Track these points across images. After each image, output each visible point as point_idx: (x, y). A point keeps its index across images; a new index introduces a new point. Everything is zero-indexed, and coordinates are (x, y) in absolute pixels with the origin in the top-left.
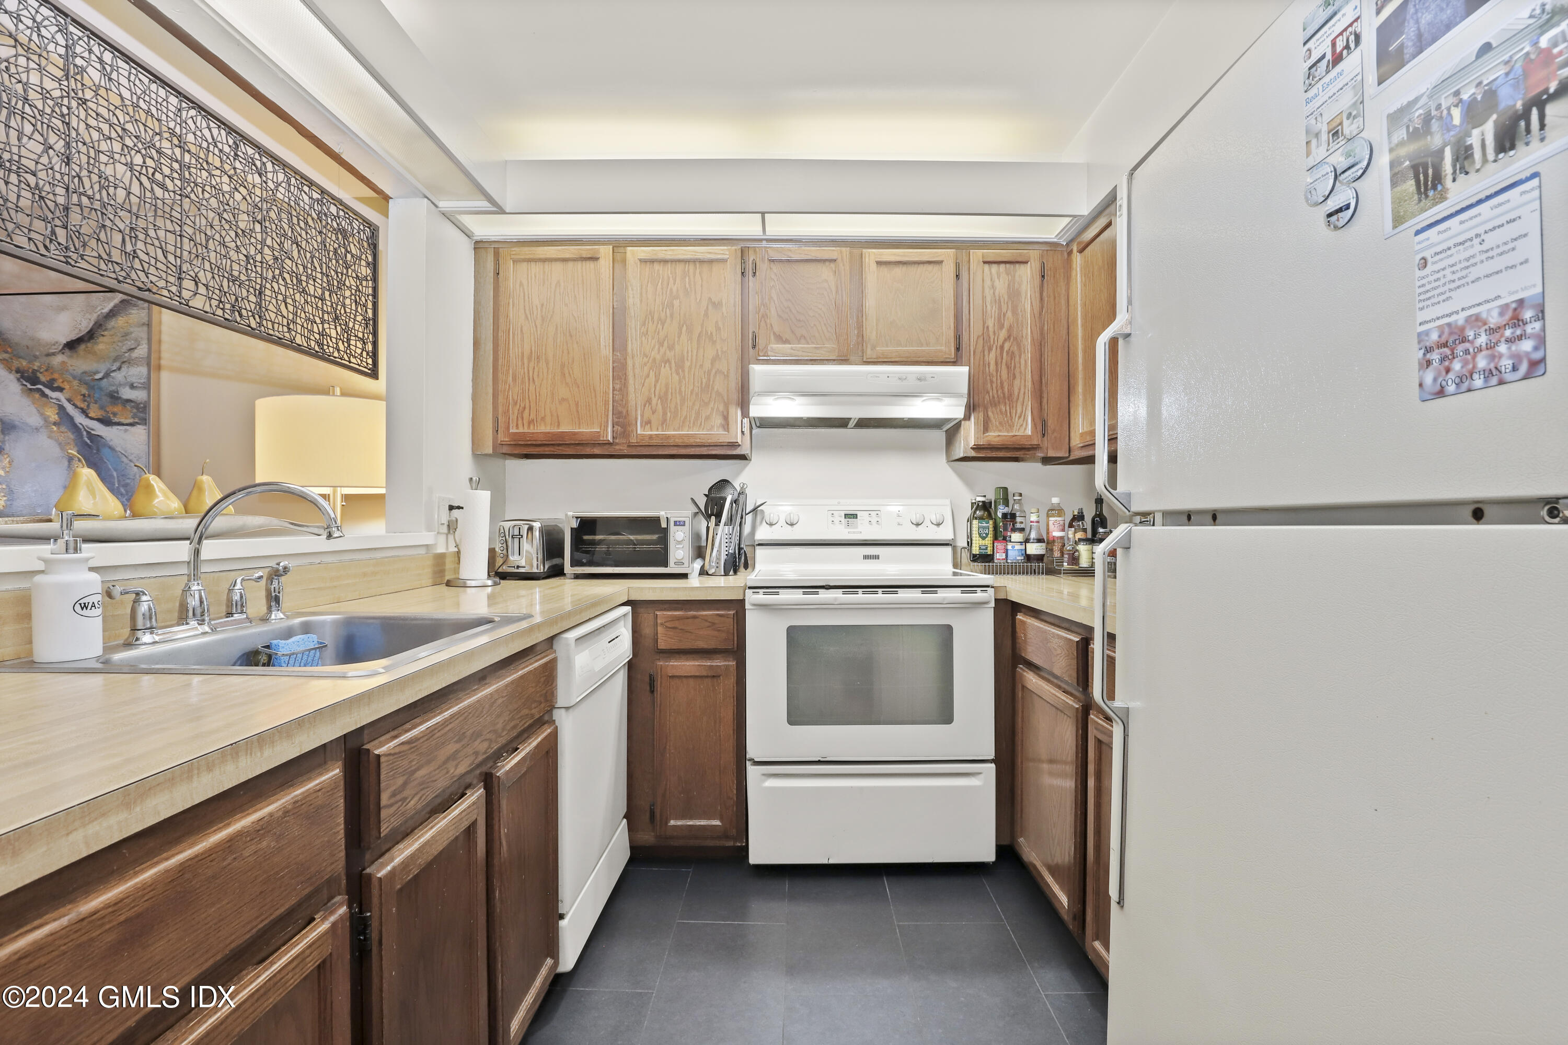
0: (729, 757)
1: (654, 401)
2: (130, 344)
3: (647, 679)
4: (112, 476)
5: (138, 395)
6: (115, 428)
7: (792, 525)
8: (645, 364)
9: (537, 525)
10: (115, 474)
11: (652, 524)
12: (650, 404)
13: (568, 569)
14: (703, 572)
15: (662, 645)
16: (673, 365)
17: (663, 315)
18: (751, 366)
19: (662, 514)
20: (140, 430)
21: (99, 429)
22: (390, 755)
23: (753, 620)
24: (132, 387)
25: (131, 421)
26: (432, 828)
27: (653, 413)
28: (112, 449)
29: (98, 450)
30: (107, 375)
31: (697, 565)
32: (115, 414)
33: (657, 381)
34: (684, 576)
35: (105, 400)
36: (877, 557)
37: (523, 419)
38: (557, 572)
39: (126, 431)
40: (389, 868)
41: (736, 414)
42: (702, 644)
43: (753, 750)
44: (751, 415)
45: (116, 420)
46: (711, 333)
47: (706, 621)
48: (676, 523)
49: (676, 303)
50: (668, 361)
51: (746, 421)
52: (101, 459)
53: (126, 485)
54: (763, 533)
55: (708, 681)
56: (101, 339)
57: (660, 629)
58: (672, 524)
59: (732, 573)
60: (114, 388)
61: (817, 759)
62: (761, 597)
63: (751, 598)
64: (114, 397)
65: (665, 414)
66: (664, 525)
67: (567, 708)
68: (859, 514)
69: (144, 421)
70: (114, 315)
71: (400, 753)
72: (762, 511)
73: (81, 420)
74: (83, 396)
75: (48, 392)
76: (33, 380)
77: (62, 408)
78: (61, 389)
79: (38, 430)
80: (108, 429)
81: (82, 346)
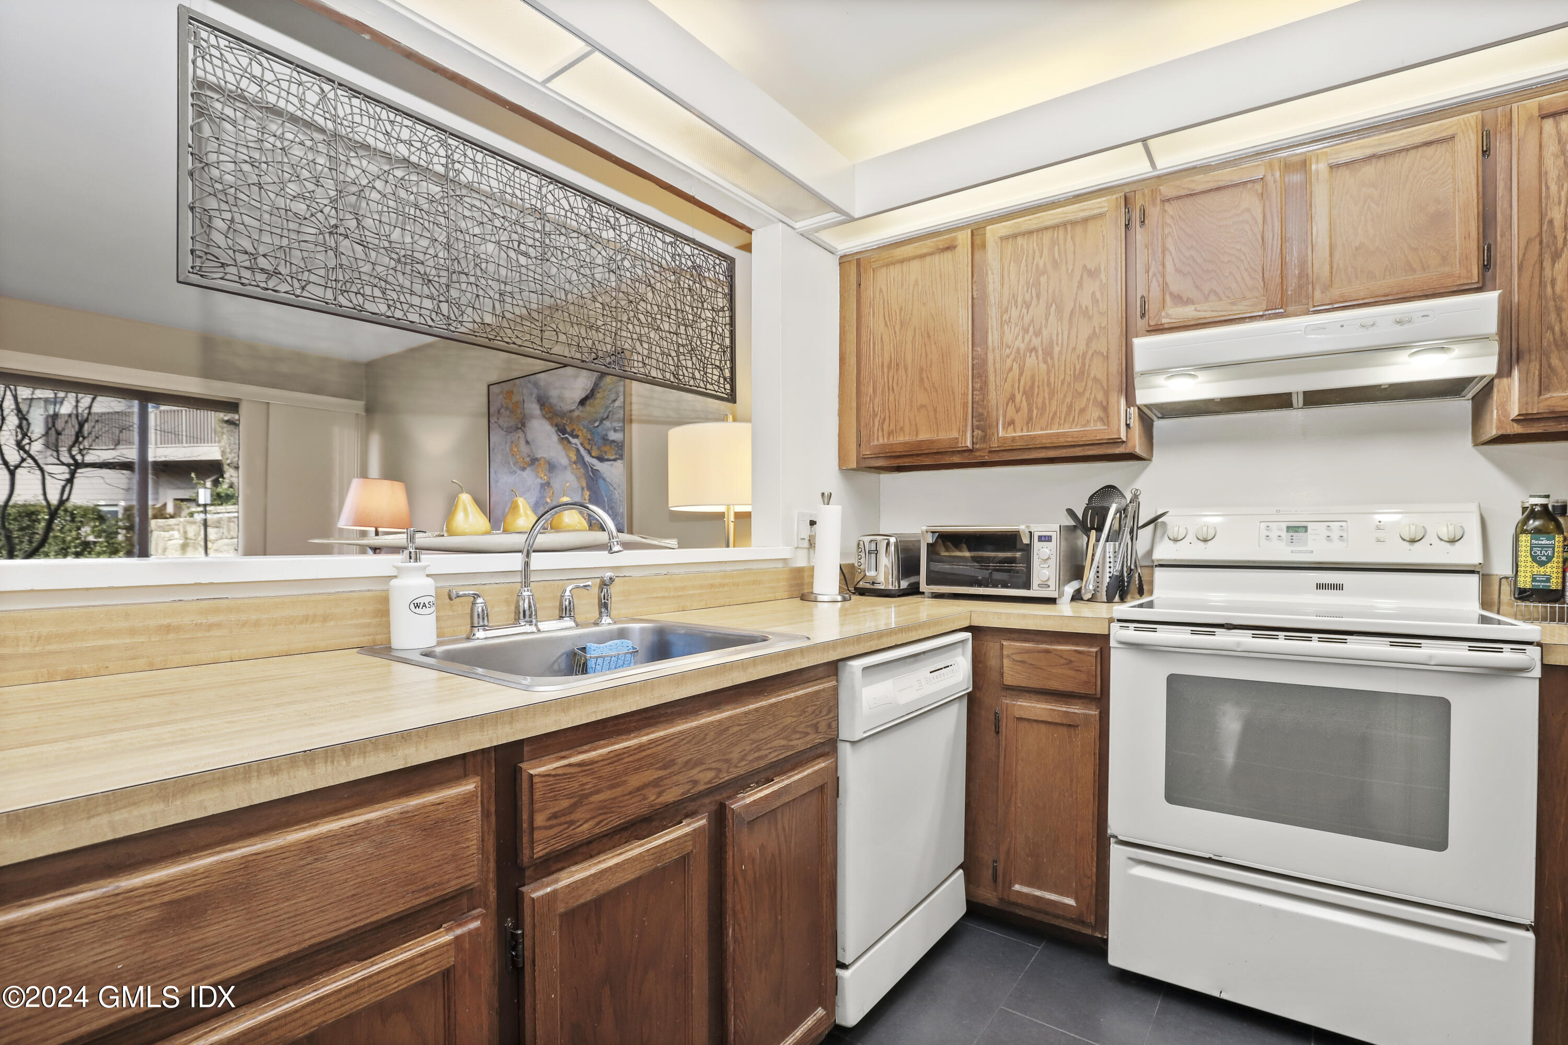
0: (1087, 827)
1: (1018, 398)
2: (613, 396)
3: (992, 717)
4: (604, 501)
5: (618, 437)
6: (606, 463)
7: (1205, 541)
8: (1008, 356)
9: (893, 540)
10: (606, 499)
11: (1009, 540)
12: (1014, 401)
13: (923, 587)
14: (1077, 597)
15: (1009, 680)
16: (1040, 352)
17: (1028, 297)
18: (1134, 339)
19: (1022, 528)
20: (619, 464)
21: (598, 465)
22: (549, 775)
23: (1119, 661)
24: (615, 430)
25: (614, 457)
26: (621, 854)
27: (1017, 411)
28: (604, 479)
29: (597, 481)
30: (601, 422)
31: (1070, 589)
32: (606, 453)
33: (1021, 374)
34: (1052, 601)
35: (601, 441)
36: (1338, 587)
37: (883, 430)
38: (914, 590)
39: (612, 465)
40: (549, 890)
41: (1118, 402)
42: (1055, 685)
43: (1115, 825)
44: (1138, 402)
45: (606, 457)
46: (1087, 308)
47: (1061, 657)
48: (1041, 539)
49: (1043, 279)
50: (1034, 349)
51: (1133, 411)
52: (598, 488)
53: (612, 508)
54: (1164, 551)
55: (1064, 730)
56: (598, 395)
57: (1006, 662)
58: (1036, 539)
59: (1117, 598)
60: (605, 432)
61: (1207, 856)
62: (1131, 634)
63: (1118, 633)
64: (605, 439)
65: (1030, 411)
66: (1026, 541)
67: (853, 743)
68: (1309, 525)
69: (621, 457)
70: (605, 375)
71: (565, 774)
72: (1164, 523)
73: (588, 458)
74: (589, 440)
75: (571, 439)
76: (563, 431)
77: (578, 450)
78: (576, 437)
79: (566, 467)
80: (602, 464)
81: (588, 402)
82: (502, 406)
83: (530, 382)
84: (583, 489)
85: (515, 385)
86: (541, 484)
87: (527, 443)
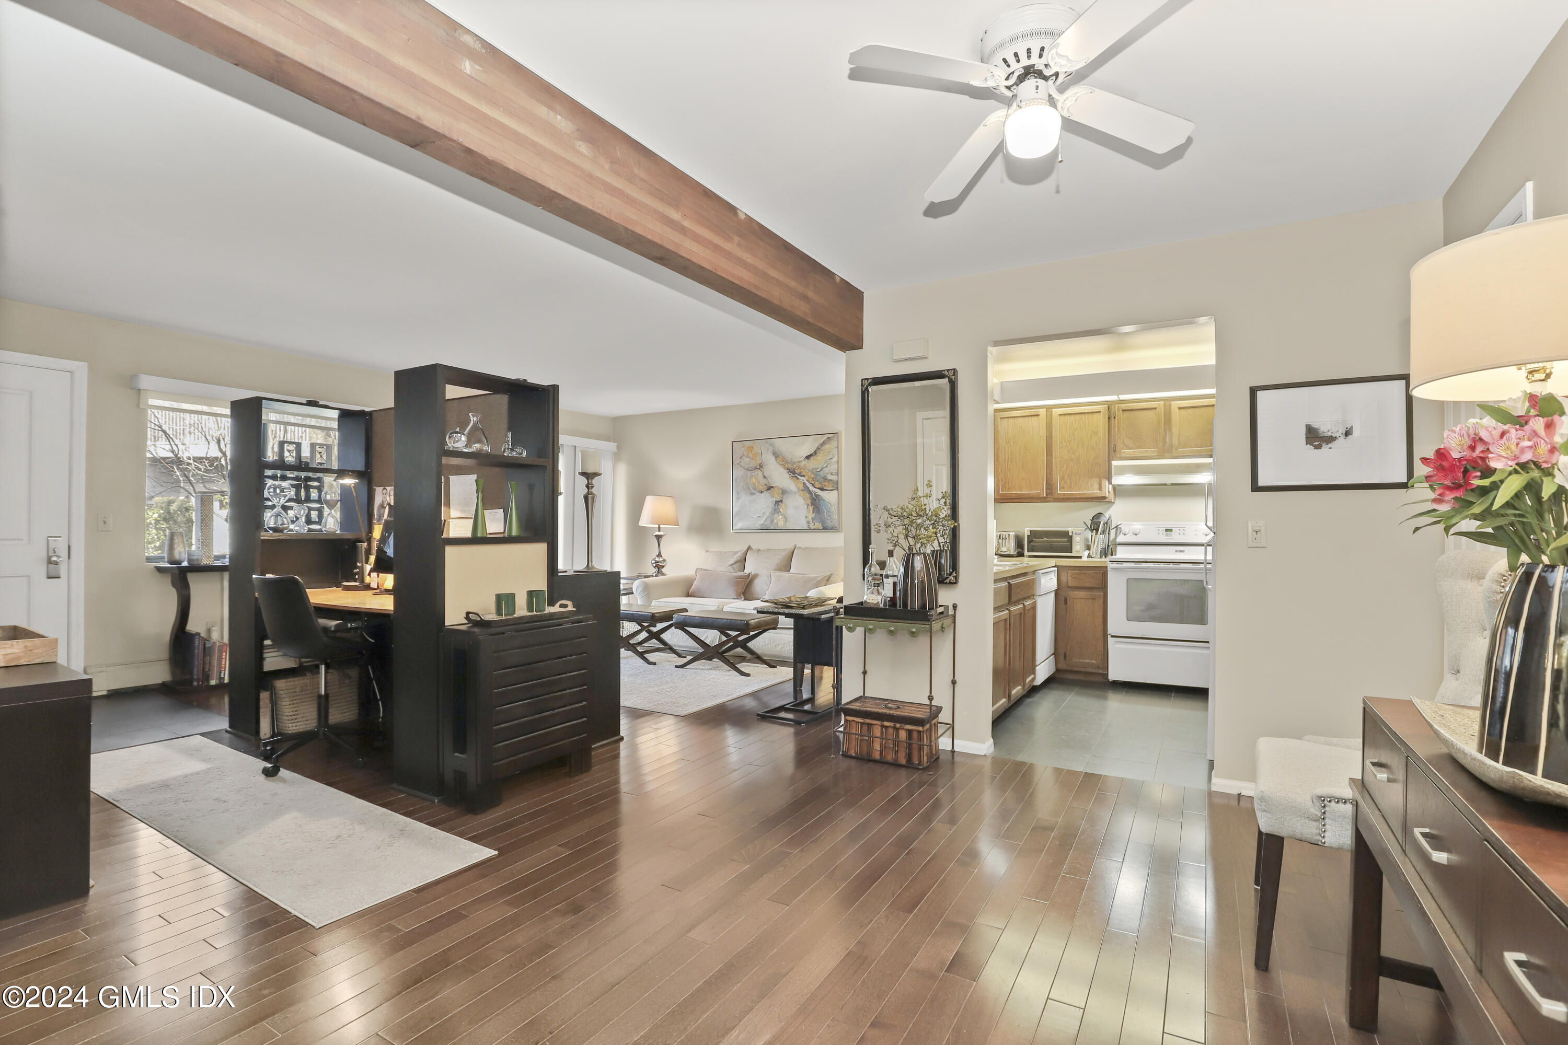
0: (1100, 633)
1: (1066, 477)
2: (830, 457)
3: (1063, 599)
5: (834, 478)
6: (825, 491)
7: (1136, 535)
8: (1062, 461)
9: (1012, 534)
10: (825, 511)
11: (1065, 534)
12: (1064, 479)
13: (1026, 553)
14: (1089, 556)
15: (1069, 585)
16: (1075, 461)
17: (1070, 439)
18: (1112, 462)
19: (1070, 529)
20: (835, 492)
21: (819, 492)
23: (1111, 576)
24: (832, 474)
25: (831, 489)
27: (1065, 483)
28: (824, 500)
29: (819, 500)
30: (822, 470)
31: (1087, 553)
32: (825, 486)
33: (1067, 468)
34: (1080, 557)
35: (822, 480)
36: (1183, 551)
37: (1005, 487)
38: (1021, 555)
39: (829, 493)
41: (1106, 483)
42: (1088, 585)
43: (1111, 630)
44: (1113, 483)
45: (825, 488)
46: (1093, 446)
47: (1090, 575)
48: (1076, 534)
49: (1076, 432)
50: (1072, 460)
51: (1111, 486)
52: (820, 505)
53: (830, 516)
54: (1120, 539)
55: (1090, 601)
56: (819, 454)
57: (1069, 578)
58: (1074, 534)
59: (1104, 557)
60: (825, 475)
61: (1140, 636)
62: (1115, 565)
63: (1110, 566)
64: (825, 479)
65: (1071, 483)
66: (1070, 534)
67: (1039, 596)
68: (1173, 529)
69: (837, 489)
70: (824, 444)
72: (1121, 528)
73: (811, 488)
74: (813, 478)
75: (799, 477)
76: (794, 472)
77: (804, 484)
78: (804, 476)
79: (795, 493)
80: (823, 492)
81: (812, 458)
82: (744, 455)
83: (767, 443)
84: (808, 505)
85: (755, 443)
86: (776, 501)
87: (765, 477)
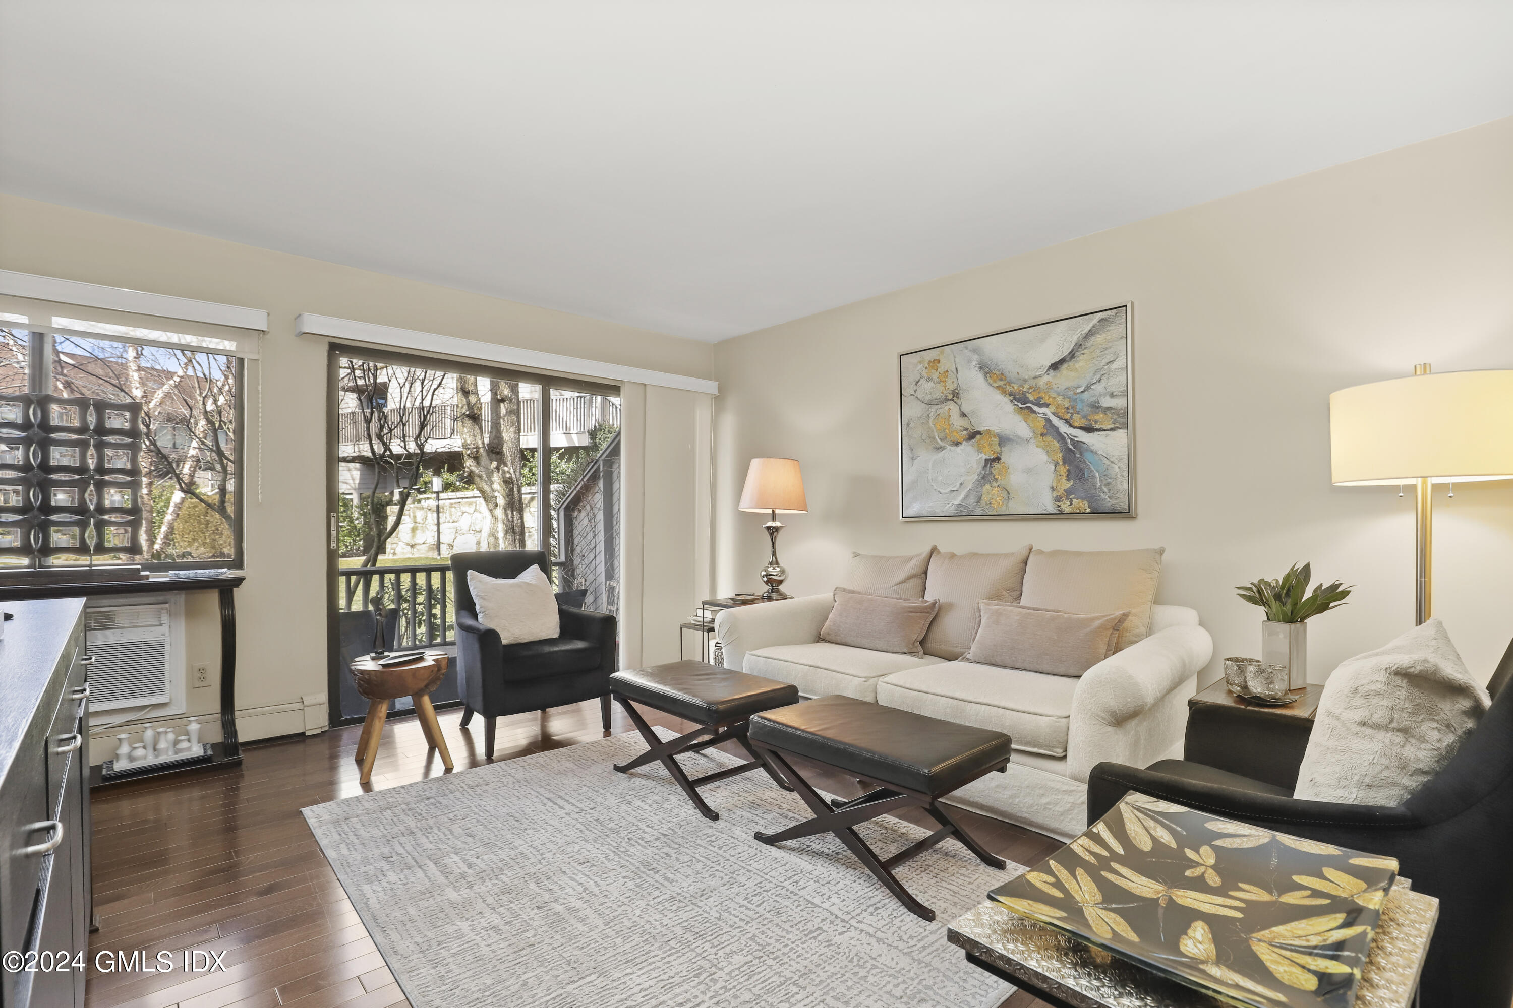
2: (1109, 358)
4: (1094, 477)
5: (1118, 403)
6: (1096, 434)
10: (1097, 475)
20: (1121, 434)
21: (1082, 436)
24: (1112, 395)
25: (1112, 426)
28: (1094, 452)
29: (1081, 454)
30: (1088, 388)
32: (1097, 421)
35: (1087, 410)
39: (1107, 436)
45: (1097, 427)
52: (1084, 462)
53: (1108, 484)
56: (1082, 357)
60: (1094, 399)
64: (1096, 407)
69: (1123, 426)
70: (1093, 334)
73: (1064, 428)
74: (1067, 408)
75: (1035, 408)
76: (1024, 400)
77: (1048, 421)
78: (1047, 405)
79: (1028, 441)
80: (1091, 435)
81: (1065, 366)
82: (922, 377)
83: (967, 348)
84: (1056, 464)
85: (942, 353)
86: (986, 460)
87: (964, 415)
